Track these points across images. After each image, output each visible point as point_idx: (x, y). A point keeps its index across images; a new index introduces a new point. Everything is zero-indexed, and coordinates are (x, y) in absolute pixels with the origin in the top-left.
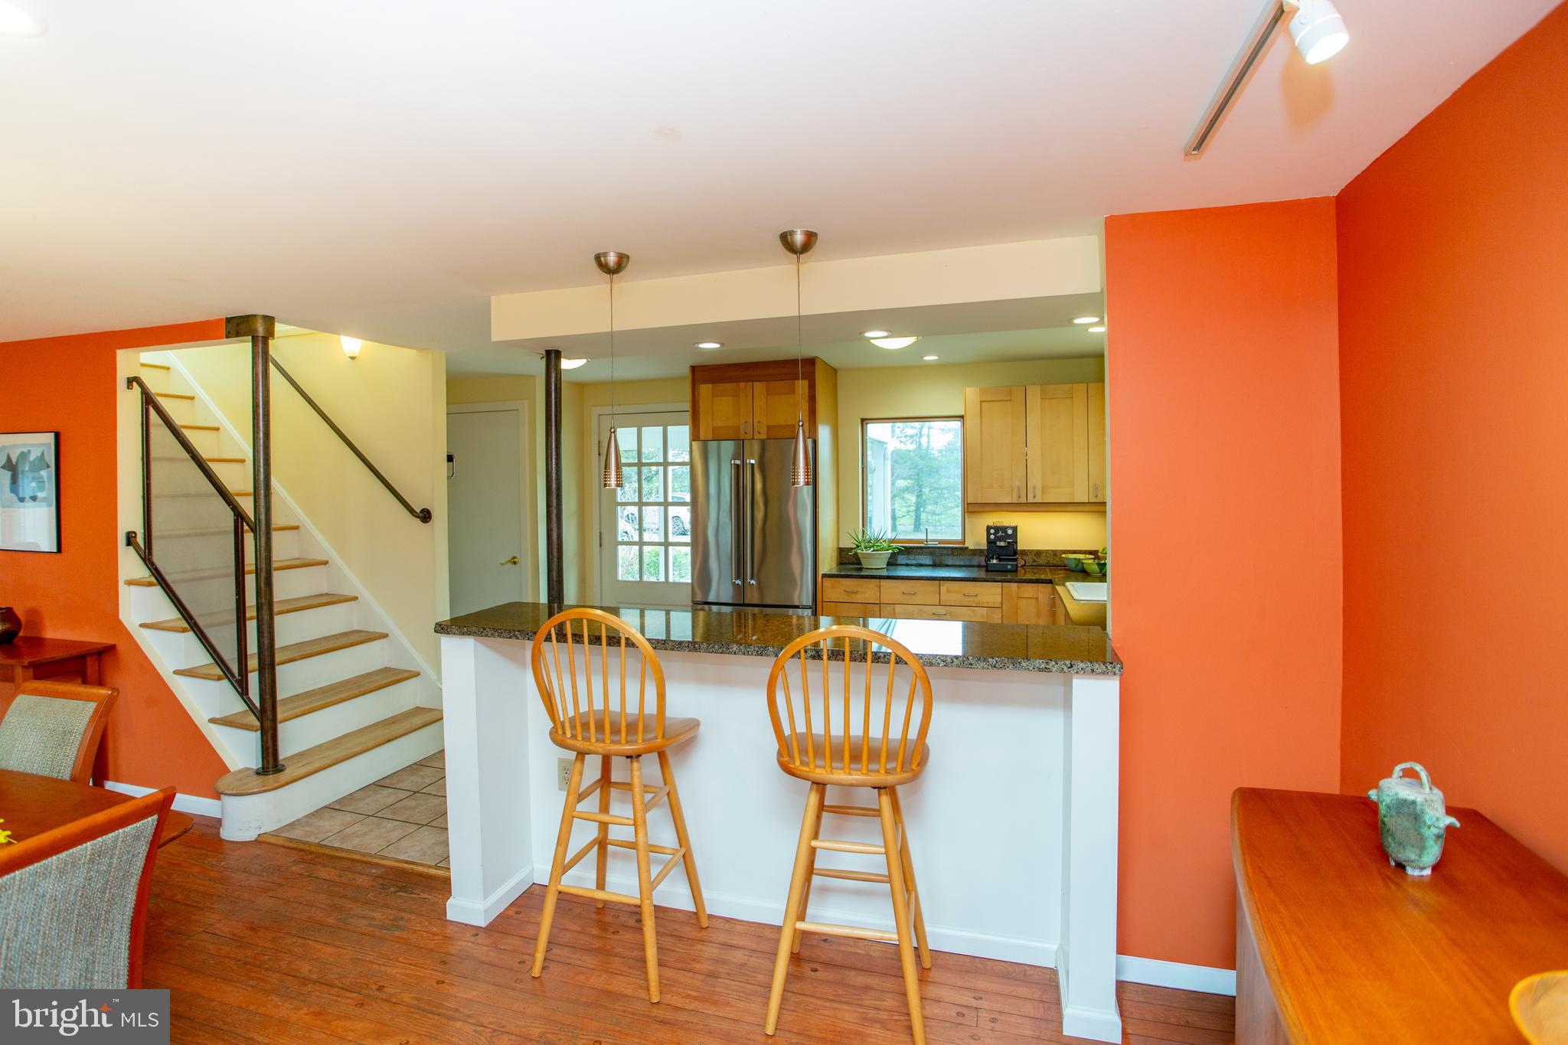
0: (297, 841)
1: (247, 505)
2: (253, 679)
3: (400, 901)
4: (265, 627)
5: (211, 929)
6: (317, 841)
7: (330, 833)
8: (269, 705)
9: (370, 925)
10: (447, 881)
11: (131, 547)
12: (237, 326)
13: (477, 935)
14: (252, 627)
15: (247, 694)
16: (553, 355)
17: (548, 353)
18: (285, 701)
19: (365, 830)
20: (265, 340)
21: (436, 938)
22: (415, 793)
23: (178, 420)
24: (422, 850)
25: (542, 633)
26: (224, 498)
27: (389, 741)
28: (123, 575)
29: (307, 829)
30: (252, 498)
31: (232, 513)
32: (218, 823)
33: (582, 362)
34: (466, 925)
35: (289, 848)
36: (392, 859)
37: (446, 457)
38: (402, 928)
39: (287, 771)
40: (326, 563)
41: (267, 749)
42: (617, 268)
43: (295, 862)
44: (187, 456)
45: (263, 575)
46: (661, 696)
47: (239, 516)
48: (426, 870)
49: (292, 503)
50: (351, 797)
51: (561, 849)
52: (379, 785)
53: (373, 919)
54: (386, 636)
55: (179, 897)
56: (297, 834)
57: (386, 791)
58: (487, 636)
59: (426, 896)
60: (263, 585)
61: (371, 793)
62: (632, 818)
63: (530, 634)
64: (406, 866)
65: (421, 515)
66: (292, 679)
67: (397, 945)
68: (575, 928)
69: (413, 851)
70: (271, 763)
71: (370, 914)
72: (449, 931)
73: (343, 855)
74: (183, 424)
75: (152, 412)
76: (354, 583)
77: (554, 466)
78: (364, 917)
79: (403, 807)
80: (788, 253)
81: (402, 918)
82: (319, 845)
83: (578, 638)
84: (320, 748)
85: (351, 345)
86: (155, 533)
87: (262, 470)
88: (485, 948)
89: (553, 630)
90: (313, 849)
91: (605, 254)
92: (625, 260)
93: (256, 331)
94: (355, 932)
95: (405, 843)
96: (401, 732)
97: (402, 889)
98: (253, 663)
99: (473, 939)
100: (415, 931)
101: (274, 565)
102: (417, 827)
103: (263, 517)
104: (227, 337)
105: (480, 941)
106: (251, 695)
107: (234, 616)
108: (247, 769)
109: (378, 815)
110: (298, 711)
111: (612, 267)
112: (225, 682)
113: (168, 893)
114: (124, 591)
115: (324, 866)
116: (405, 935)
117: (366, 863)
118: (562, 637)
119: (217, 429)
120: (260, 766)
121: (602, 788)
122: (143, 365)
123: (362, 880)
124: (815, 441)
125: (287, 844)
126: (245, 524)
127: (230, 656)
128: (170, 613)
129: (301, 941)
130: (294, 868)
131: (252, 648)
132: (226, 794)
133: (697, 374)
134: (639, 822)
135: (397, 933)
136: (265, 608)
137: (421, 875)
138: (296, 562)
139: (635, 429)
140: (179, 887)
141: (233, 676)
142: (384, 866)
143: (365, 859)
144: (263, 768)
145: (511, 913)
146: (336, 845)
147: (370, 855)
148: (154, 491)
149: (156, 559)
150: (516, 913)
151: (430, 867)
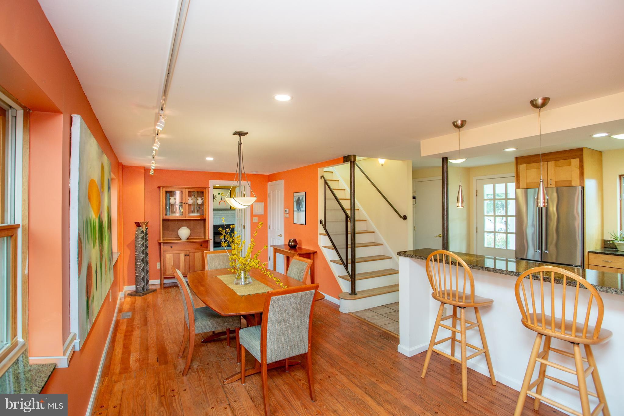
0: (358, 316)
1: (349, 212)
2: (350, 265)
3: (384, 341)
4: (353, 250)
5: (333, 333)
6: (364, 318)
7: (368, 316)
8: (353, 274)
9: (374, 346)
10: (398, 339)
11: (321, 224)
12: (347, 159)
13: (406, 359)
14: (349, 250)
15: (348, 270)
16: (445, 159)
17: (443, 159)
18: (359, 274)
19: (379, 318)
20: (354, 162)
21: (393, 355)
22: (396, 311)
23: (332, 187)
24: (394, 329)
25: (429, 258)
26: (343, 210)
27: (389, 292)
28: (319, 232)
29: (362, 314)
30: (350, 211)
31: (345, 215)
32: (339, 306)
33: (463, 160)
34: (403, 355)
35: (356, 318)
36: (385, 329)
37: (412, 198)
38: (384, 349)
39: (358, 295)
40: (374, 232)
41: (352, 287)
42: (461, 126)
43: (357, 322)
44: (334, 198)
45: (353, 234)
46: (472, 286)
47: (347, 216)
48: (394, 335)
49: (365, 213)
50: (376, 308)
51: (434, 335)
52: (385, 306)
53: (376, 344)
54: (391, 258)
55: (327, 323)
56: (359, 315)
57: (387, 309)
58: (413, 258)
59: (393, 342)
60: (352, 237)
61: (382, 308)
62: (460, 330)
63: (425, 258)
64: (388, 332)
65: (403, 217)
66: (360, 268)
67: (381, 354)
68: (440, 368)
69: (390, 328)
70: (353, 292)
71: (375, 342)
72: (398, 355)
73: (371, 324)
74: (333, 188)
75: (326, 185)
76: (383, 240)
77: (445, 200)
78: (373, 343)
79: (391, 315)
80: (535, 109)
81: (384, 347)
82: (364, 319)
83: (441, 261)
84: (368, 290)
85: (381, 161)
86: (326, 221)
87: (353, 202)
88: (408, 364)
89: (433, 257)
90: (362, 320)
91: (456, 122)
92: (464, 123)
93: (351, 160)
94: (369, 346)
95: (389, 325)
96: (393, 290)
97: (386, 338)
98: (349, 261)
99: (404, 359)
100: (387, 351)
101: (356, 232)
102: (394, 321)
103: (353, 216)
104: (344, 162)
105: (406, 361)
106: (349, 270)
107: (345, 246)
108: (347, 292)
109: (383, 315)
110: (362, 278)
111: (459, 126)
112: (343, 265)
113: (325, 321)
114: (319, 236)
115: (365, 326)
116: (384, 351)
117: (377, 328)
118: (436, 260)
119: (345, 190)
120: (350, 292)
121: (453, 318)
122: (324, 172)
123: (374, 332)
124: (583, 187)
125: (356, 317)
126: (348, 219)
127: (344, 258)
128: (330, 244)
129: (354, 344)
130: (357, 324)
131: (349, 257)
132: (341, 298)
133: (519, 160)
134: (463, 332)
135: (381, 350)
136: (353, 244)
137: (392, 336)
138: (365, 231)
139: (492, 185)
140: (328, 321)
141: (344, 264)
142: (382, 330)
143: (377, 327)
144: (351, 293)
145: (419, 356)
146: (369, 320)
147: (378, 326)
148: (326, 209)
149: (327, 228)
150: (421, 356)
151: (396, 334)
